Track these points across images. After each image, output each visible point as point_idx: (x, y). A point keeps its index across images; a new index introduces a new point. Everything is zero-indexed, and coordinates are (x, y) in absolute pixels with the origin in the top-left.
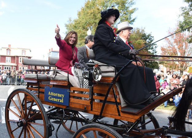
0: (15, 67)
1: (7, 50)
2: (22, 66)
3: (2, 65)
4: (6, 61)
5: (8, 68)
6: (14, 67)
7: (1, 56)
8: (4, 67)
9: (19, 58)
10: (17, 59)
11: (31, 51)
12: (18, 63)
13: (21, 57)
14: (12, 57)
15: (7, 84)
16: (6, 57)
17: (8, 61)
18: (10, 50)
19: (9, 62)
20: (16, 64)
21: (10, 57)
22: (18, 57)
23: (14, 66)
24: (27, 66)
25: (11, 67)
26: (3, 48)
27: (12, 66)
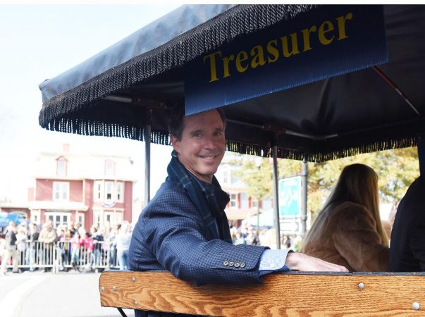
0: (83, 215)
1: (57, 159)
2: (105, 211)
3: (42, 210)
4: (54, 196)
5: (58, 218)
6: (78, 215)
7: (39, 180)
8: (47, 215)
9: (96, 184)
10: (89, 189)
11: (132, 162)
12: (90, 202)
13: (102, 183)
14: (73, 182)
15: (28, 269)
16: (55, 184)
17: (61, 195)
18: (66, 160)
19: (65, 197)
20: (86, 204)
21: (68, 184)
22: (90, 182)
23: (80, 212)
24: (120, 212)
25: (69, 215)
26: (44, 154)
27: (73, 212)
